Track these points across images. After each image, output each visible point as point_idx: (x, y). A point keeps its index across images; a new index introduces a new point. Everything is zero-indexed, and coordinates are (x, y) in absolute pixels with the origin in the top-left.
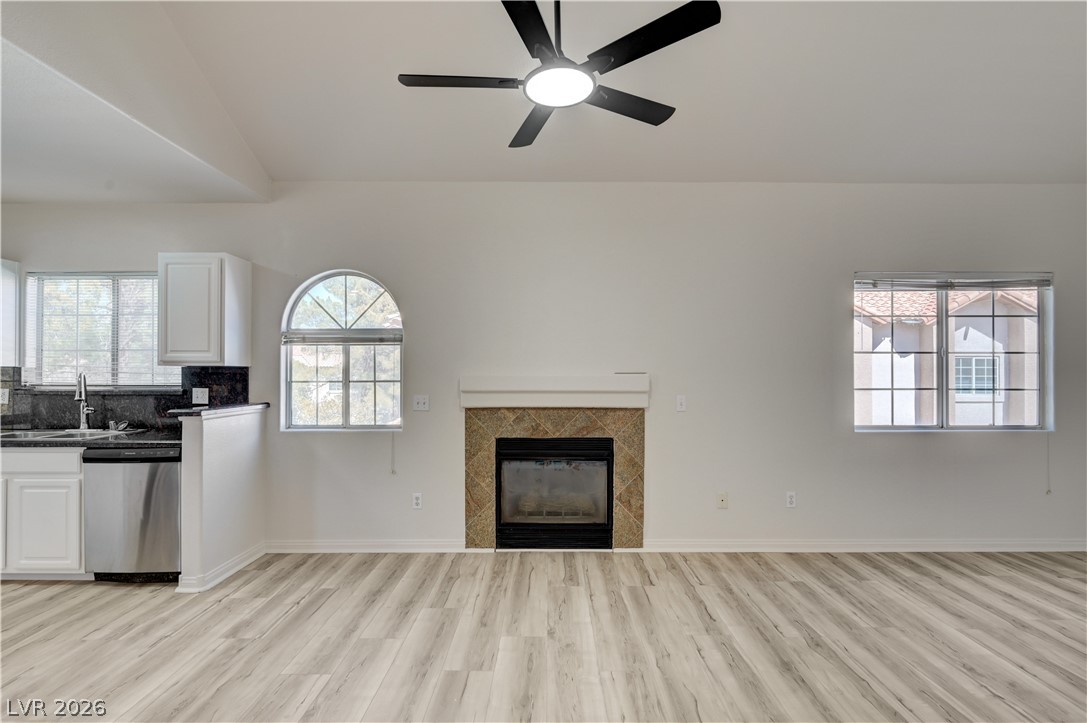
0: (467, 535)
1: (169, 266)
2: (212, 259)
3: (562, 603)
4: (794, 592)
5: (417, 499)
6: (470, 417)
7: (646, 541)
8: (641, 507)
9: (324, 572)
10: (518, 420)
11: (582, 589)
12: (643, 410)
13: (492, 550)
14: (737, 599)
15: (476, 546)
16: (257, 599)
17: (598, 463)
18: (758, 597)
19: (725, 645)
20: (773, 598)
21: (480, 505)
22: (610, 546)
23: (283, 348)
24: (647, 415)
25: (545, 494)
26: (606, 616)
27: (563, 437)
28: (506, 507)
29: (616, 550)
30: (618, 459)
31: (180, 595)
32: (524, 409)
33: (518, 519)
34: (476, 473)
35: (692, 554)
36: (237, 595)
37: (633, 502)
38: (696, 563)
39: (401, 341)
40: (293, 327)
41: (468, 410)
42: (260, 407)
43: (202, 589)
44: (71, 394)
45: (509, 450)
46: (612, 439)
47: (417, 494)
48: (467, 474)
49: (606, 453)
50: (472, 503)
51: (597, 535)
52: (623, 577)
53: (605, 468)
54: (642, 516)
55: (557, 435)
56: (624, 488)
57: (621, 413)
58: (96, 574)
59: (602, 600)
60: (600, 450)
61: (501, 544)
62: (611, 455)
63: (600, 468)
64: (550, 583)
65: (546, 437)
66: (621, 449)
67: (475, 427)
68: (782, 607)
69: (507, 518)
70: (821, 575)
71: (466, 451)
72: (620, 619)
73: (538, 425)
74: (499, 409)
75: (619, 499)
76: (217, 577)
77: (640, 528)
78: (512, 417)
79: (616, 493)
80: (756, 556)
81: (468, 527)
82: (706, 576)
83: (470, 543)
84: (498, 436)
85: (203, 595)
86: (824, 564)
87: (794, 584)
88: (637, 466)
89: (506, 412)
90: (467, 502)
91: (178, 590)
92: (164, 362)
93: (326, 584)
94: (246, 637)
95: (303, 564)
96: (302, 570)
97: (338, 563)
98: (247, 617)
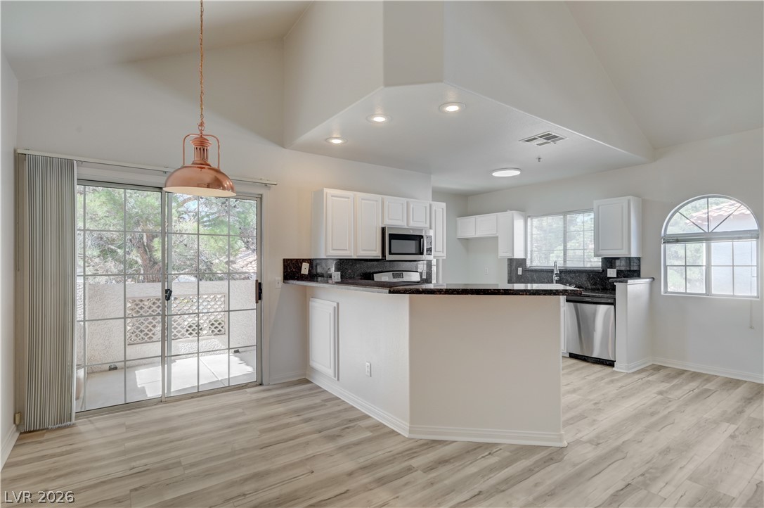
1: (600, 207)
2: (624, 200)
9: (700, 380)
16: (663, 383)
23: (662, 246)
31: (614, 372)
36: (650, 378)
39: (758, 238)
40: (668, 233)
42: (648, 280)
43: (628, 372)
44: (552, 271)
58: (570, 354)
76: (633, 368)
85: (628, 375)
91: (614, 369)
92: (596, 255)
93: (707, 387)
94: (669, 396)
95: (683, 374)
96: (684, 376)
97: (708, 378)
98: (664, 389)
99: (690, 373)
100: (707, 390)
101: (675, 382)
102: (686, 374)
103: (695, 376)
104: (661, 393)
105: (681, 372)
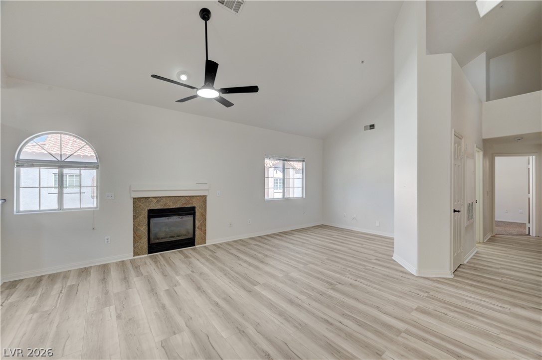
0: (134, 251)
3: (190, 264)
4: (255, 246)
5: (108, 239)
6: (136, 202)
7: (207, 241)
8: (205, 230)
9: (60, 280)
10: (158, 202)
11: (193, 259)
12: (206, 196)
13: (147, 255)
14: (242, 251)
15: (138, 255)
17: (190, 216)
18: (247, 249)
19: (245, 262)
20: (251, 249)
21: (140, 238)
22: (194, 246)
23: (15, 169)
24: (207, 198)
25: (167, 230)
26: (207, 264)
27: (177, 207)
28: (152, 237)
29: (197, 246)
30: (197, 214)
32: (160, 197)
33: (157, 241)
34: (139, 225)
35: (223, 243)
37: (202, 228)
38: (225, 245)
39: (98, 168)
40: (21, 158)
41: (134, 198)
45: (153, 214)
46: (195, 207)
47: (107, 237)
48: (134, 226)
49: (193, 212)
50: (136, 237)
51: (190, 242)
52: (205, 253)
53: (192, 218)
54: (206, 233)
55: (174, 207)
56: (199, 224)
57: (198, 197)
59: (203, 260)
60: (190, 211)
61: (149, 252)
62: (195, 213)
63: (190, 218)
64: (180, 260)
65: (170, 208)
66: (198, 210)
67: (138, 206)
68: (254, 250)
69: (153, 241)
70: (260, 241)
71: (134, 216)
72: (212, 263)
73: (166, 203)
74: (149, 198)
75: (198, 228)
77: (205, 237)
78: (155, 201)
79: (197, 226)
80: (240, 240)
81: (135, 248)
82: (230, 248)
83: (135, 254)
84: (148, 209)
86: (260, 239)
87: (254, 245)
88: (204, 216)
89: (153, 199)
90: (134, 237)
93: (69, 283)
94: (46, 309)
95: (41, 280)
96: (44, 282)
97: (65, 275)
98: (34, 304)
99: (47, 277)
100: (71, 287)
101: (40, 291)
102: (45, 279)
103: (53, 278)
104: (34, 311)
105: (39, 280)
